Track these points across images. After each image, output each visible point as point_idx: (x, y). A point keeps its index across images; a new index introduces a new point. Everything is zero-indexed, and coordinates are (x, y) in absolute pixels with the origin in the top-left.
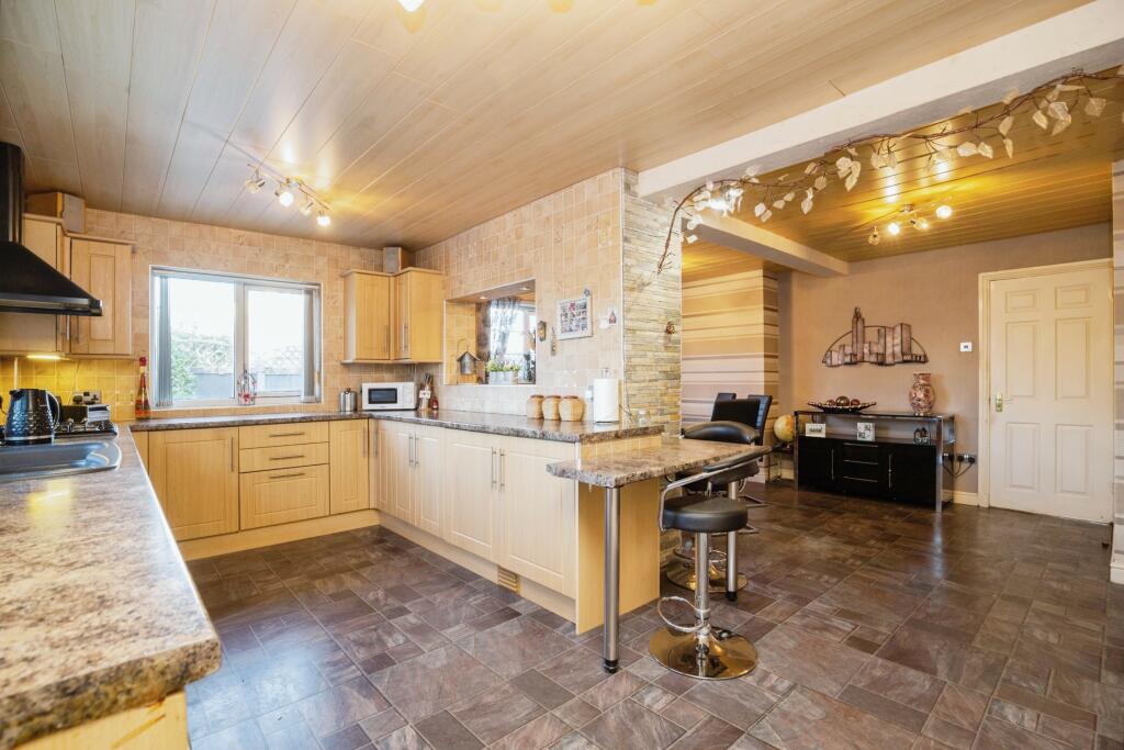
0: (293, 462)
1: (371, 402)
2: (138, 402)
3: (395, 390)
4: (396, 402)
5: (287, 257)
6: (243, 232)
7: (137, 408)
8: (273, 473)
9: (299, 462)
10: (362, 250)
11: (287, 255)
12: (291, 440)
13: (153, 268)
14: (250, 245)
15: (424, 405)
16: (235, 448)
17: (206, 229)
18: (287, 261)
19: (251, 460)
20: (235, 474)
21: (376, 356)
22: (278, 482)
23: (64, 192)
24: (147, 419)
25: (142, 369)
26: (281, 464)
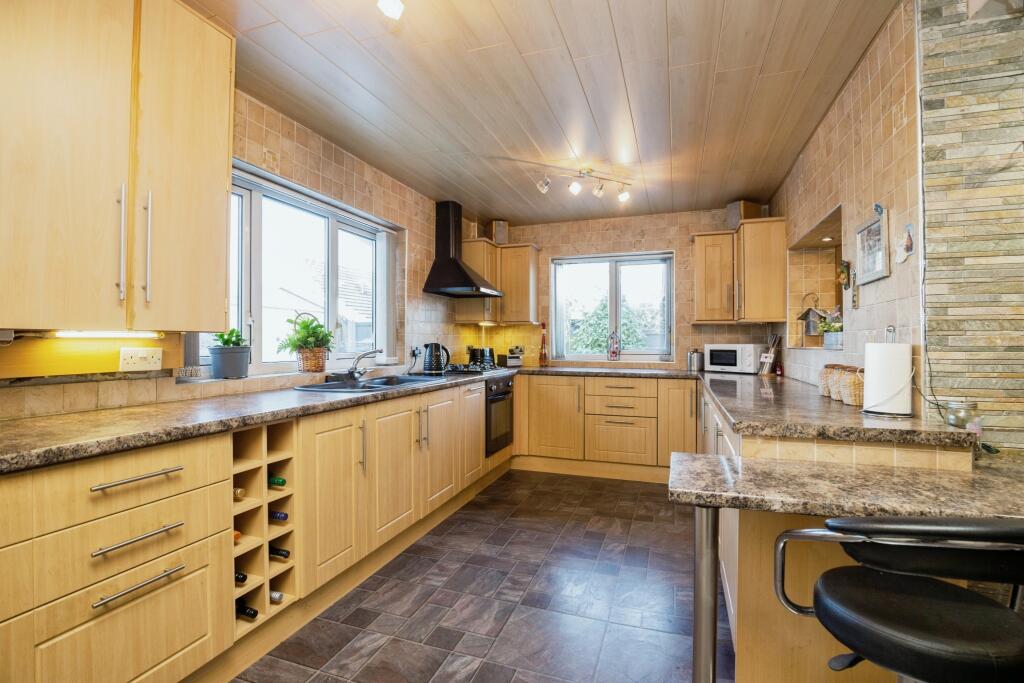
0: (625, 412)
1: (712, 363)
2: (541, 354)
3: (735, 351)
4: (735, 365)
5: (643, 234)
6: (608, 220)
7: (540, 359)
8: (609, 418)
9: (631, 412)
10: (714, 211)
11: (642, 231)
12: (624, 392)
13: (553, 260)
14: (614, 229)
15: (766, 370)
16: (582, 394)
17: (583, 224)
18: (643, 236)
19: (595, 405)
20: (582, 414)
21: (718, 317)
22: (612, 427)
23: (496, 220)
24: (546, 366)
25: (544, 331)
26: (615, 411)
